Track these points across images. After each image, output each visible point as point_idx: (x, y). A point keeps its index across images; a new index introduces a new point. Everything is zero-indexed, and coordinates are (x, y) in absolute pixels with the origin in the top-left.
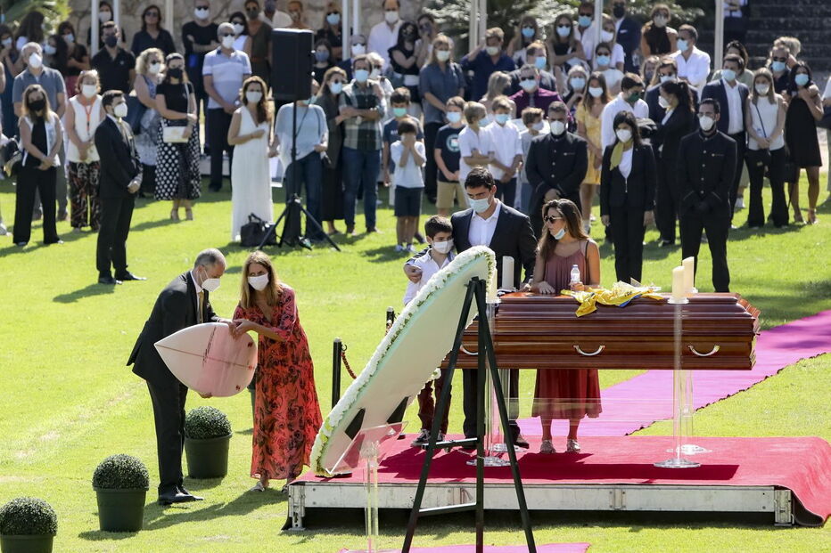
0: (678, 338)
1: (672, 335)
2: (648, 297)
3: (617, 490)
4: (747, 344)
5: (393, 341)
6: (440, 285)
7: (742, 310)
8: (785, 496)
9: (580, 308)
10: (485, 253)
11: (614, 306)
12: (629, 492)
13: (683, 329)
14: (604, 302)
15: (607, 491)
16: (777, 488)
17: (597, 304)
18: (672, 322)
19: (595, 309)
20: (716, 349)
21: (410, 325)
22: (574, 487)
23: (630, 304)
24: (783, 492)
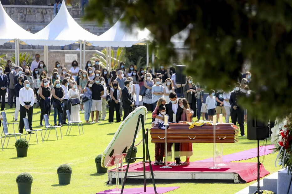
0: (214, 134)
1: (213, 134)
2: (208, 124)
3: (193, 174)
4: (233, 136)
5: (120, 131)
6: (131, 116)
7: (232, 127)
8: (236, 175)
9: (190, 127)
10: (144, 108)
11: (199, 126)
12: (196, 174)
13: (216, 132)
14: (196, 125)
15: (191, 174)
16: (234, 173)
17: (194, 125)
18: (213, 130)
19: (194, 127)
20: (225, 137)
21: (124, 127)
22: (182, 173)
23: (203, 125)
24: (236, 174)
